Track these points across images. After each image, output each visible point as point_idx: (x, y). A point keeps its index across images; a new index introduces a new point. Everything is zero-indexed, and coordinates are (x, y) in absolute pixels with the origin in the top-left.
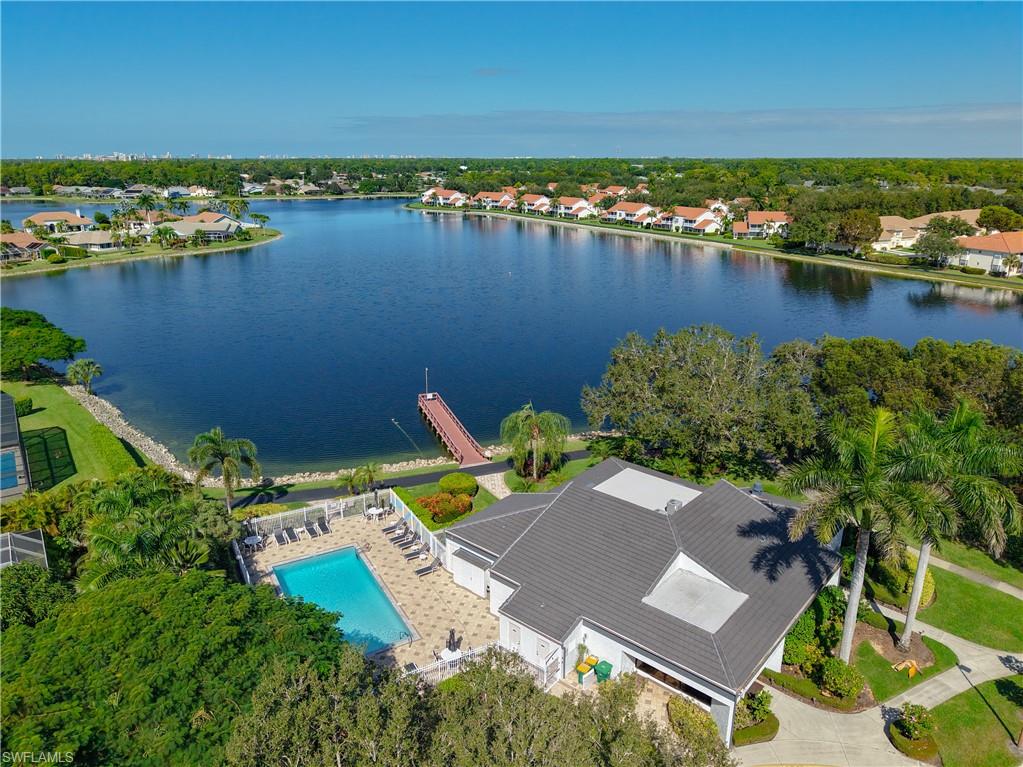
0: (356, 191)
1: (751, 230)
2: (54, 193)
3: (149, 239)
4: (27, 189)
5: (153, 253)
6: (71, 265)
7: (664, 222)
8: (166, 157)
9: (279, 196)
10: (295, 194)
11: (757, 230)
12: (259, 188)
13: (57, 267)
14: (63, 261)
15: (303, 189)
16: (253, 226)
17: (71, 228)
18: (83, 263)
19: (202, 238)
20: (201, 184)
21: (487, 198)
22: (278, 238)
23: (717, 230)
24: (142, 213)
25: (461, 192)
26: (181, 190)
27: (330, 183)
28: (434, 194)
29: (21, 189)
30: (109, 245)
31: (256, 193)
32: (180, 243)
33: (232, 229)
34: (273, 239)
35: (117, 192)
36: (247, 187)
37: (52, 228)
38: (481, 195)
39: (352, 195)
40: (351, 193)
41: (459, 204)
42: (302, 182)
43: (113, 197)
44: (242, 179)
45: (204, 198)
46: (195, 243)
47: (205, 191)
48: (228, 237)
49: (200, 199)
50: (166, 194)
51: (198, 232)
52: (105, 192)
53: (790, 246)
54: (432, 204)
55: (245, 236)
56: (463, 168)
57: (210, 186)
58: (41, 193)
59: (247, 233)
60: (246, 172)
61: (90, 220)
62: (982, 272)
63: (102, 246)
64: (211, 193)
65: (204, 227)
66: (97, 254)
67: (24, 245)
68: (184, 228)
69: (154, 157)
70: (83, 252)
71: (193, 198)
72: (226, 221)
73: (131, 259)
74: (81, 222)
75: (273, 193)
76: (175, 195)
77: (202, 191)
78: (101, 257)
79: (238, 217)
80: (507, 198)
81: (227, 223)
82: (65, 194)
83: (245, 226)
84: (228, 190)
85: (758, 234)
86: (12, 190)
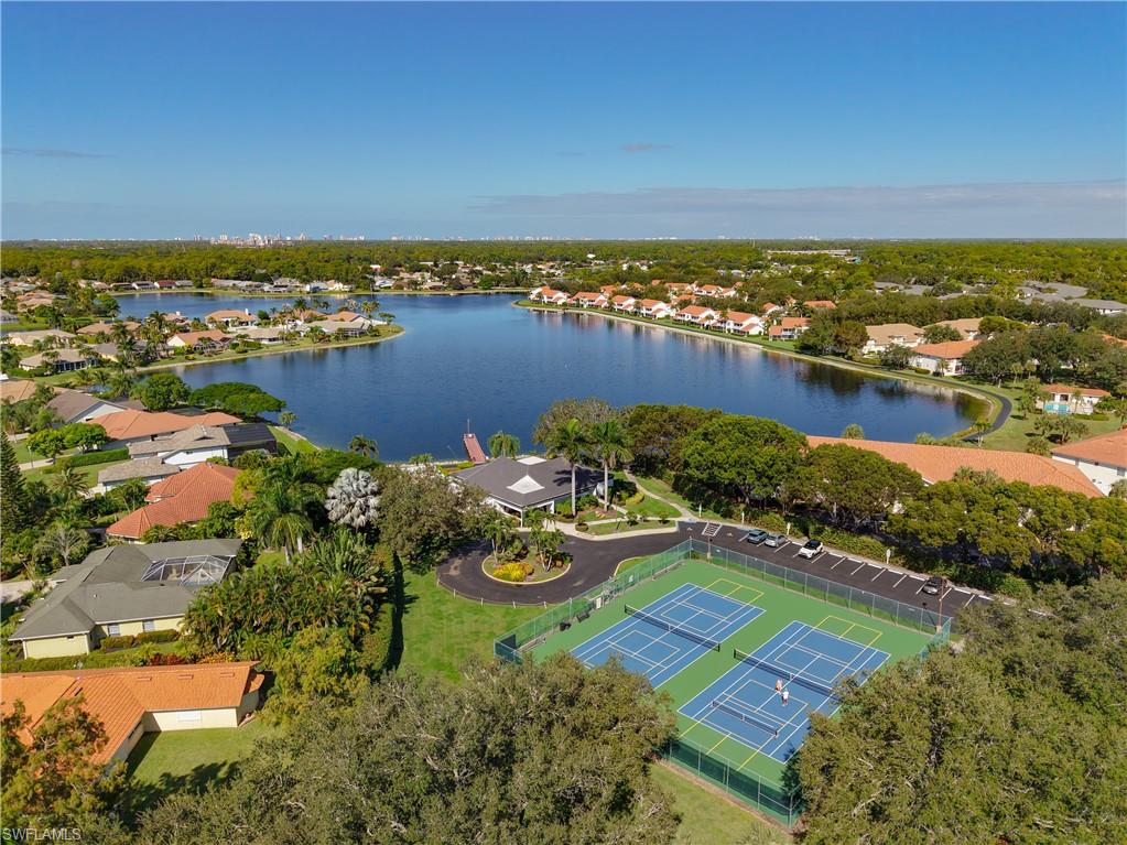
0: (475, 286)
1: (783, 333)
2: (212, 285)
3: (302, 334)
4: (190, 283)
5: (308, 346)
6: (251, 354)
7: (719, 325)
8: (300, 239)
9: (406, 291)
10: (420, 290)
11: (788, 333)
12: (389, 283)
13: (241, 356)
14: (246, 351)
15: (430, 283)
16: (381, 323)
17: (241, 323)
18: (258, 353)
19: (343, 334)
20: (338, 280)
21: (585, 298)
22: (401, 334)
23: (760, 333)
24: (297, 313)
25: (564, 291)
26: (321, 285)
27: (454, 277)
28: (539, 293)
29: (185, 282)
30: (274, 339)
31: (385, 288)
32: (324, 338)
33: (365, 327)
34: (398, 335)
35: (267, 287)
36: (379, 281)
37: (227, 323)
38: (580, 295)
39: (471, 290)
40: (471, 288)
41: (560, 302)
42: (427, 275)
43: (263, 290)
44: (374, 273)
45: (341, 292)
46: (337, 338)
47: (341, 285)
48: (362, 333)
49: (337, 292)
50: (308, 288)
51: (340, 330)
52: (256, 286)
53: (805, 348)
54: (538, 302)
55: (374, 332)
56: (591, 256)
57: (346, 282)
58: (201, 286)
59: (377, 330)
60: (377, 263)
61: (254, 317)
62: (927, 372)
63: (270, 340)
64: (347, 288)
65: (343, 325)
66: (268, 347)
67: (218, 339)
68: (329, 326)
69: (288, 239)
70: (257, 345)
71: (331, 292)
72: (361, 320)
73: (292, 350)
74: (248, 319)
75: (401, 288)
76: (315, 290)
77: (339, 286)
78: (270, 349)
79: (370, 317)
80: (602, 299)
81: (361, 322)
82: (222, 288)
83: (376, 323)
84: (362, 285)
85: (790, 337)
86: (177, 283)
